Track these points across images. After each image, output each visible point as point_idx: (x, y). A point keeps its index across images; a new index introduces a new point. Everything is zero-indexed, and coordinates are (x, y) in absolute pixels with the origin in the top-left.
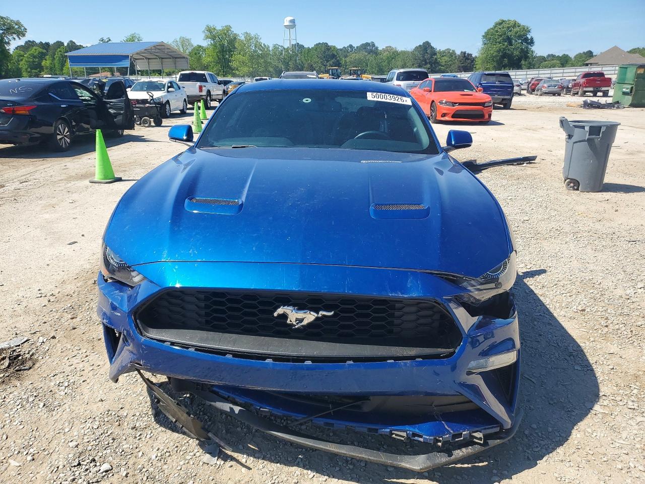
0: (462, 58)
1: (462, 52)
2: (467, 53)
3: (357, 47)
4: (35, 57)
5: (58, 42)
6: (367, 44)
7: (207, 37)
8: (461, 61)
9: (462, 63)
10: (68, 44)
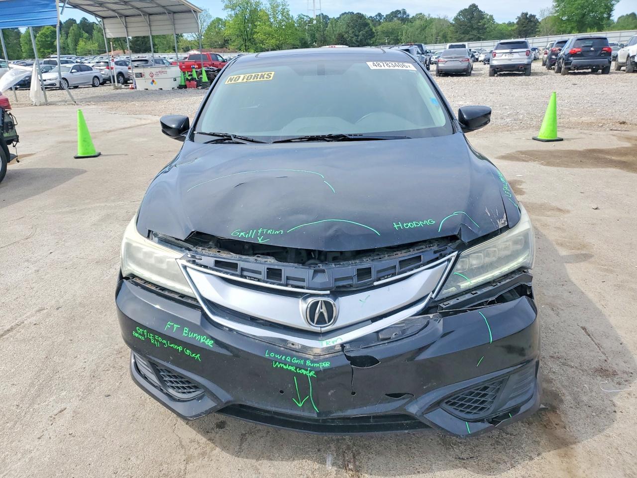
0: (524, 20)
1: (523, 13)
2: (529, 14)
3: (387, 15)
4: (47, 36)
5: (70, 19)
6: (398, 12)
7: (226, 7)
8: (523, 25)
9: (524, 27)
10: (81, 21)
